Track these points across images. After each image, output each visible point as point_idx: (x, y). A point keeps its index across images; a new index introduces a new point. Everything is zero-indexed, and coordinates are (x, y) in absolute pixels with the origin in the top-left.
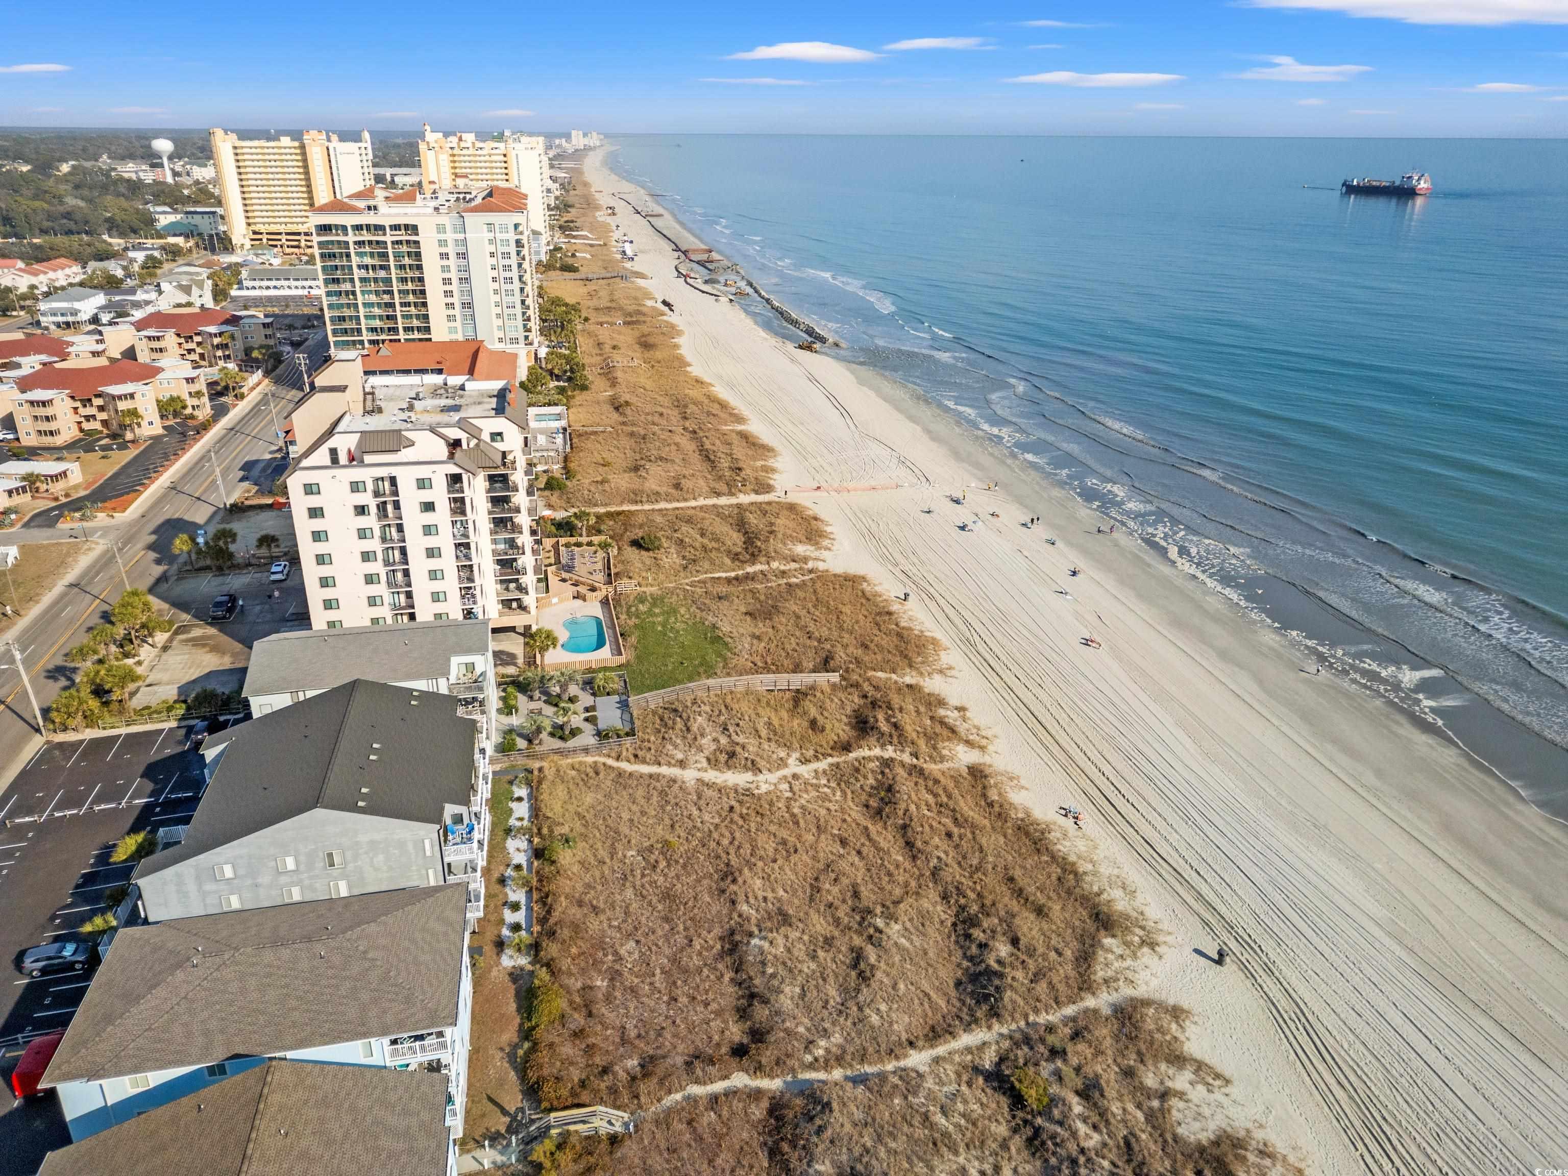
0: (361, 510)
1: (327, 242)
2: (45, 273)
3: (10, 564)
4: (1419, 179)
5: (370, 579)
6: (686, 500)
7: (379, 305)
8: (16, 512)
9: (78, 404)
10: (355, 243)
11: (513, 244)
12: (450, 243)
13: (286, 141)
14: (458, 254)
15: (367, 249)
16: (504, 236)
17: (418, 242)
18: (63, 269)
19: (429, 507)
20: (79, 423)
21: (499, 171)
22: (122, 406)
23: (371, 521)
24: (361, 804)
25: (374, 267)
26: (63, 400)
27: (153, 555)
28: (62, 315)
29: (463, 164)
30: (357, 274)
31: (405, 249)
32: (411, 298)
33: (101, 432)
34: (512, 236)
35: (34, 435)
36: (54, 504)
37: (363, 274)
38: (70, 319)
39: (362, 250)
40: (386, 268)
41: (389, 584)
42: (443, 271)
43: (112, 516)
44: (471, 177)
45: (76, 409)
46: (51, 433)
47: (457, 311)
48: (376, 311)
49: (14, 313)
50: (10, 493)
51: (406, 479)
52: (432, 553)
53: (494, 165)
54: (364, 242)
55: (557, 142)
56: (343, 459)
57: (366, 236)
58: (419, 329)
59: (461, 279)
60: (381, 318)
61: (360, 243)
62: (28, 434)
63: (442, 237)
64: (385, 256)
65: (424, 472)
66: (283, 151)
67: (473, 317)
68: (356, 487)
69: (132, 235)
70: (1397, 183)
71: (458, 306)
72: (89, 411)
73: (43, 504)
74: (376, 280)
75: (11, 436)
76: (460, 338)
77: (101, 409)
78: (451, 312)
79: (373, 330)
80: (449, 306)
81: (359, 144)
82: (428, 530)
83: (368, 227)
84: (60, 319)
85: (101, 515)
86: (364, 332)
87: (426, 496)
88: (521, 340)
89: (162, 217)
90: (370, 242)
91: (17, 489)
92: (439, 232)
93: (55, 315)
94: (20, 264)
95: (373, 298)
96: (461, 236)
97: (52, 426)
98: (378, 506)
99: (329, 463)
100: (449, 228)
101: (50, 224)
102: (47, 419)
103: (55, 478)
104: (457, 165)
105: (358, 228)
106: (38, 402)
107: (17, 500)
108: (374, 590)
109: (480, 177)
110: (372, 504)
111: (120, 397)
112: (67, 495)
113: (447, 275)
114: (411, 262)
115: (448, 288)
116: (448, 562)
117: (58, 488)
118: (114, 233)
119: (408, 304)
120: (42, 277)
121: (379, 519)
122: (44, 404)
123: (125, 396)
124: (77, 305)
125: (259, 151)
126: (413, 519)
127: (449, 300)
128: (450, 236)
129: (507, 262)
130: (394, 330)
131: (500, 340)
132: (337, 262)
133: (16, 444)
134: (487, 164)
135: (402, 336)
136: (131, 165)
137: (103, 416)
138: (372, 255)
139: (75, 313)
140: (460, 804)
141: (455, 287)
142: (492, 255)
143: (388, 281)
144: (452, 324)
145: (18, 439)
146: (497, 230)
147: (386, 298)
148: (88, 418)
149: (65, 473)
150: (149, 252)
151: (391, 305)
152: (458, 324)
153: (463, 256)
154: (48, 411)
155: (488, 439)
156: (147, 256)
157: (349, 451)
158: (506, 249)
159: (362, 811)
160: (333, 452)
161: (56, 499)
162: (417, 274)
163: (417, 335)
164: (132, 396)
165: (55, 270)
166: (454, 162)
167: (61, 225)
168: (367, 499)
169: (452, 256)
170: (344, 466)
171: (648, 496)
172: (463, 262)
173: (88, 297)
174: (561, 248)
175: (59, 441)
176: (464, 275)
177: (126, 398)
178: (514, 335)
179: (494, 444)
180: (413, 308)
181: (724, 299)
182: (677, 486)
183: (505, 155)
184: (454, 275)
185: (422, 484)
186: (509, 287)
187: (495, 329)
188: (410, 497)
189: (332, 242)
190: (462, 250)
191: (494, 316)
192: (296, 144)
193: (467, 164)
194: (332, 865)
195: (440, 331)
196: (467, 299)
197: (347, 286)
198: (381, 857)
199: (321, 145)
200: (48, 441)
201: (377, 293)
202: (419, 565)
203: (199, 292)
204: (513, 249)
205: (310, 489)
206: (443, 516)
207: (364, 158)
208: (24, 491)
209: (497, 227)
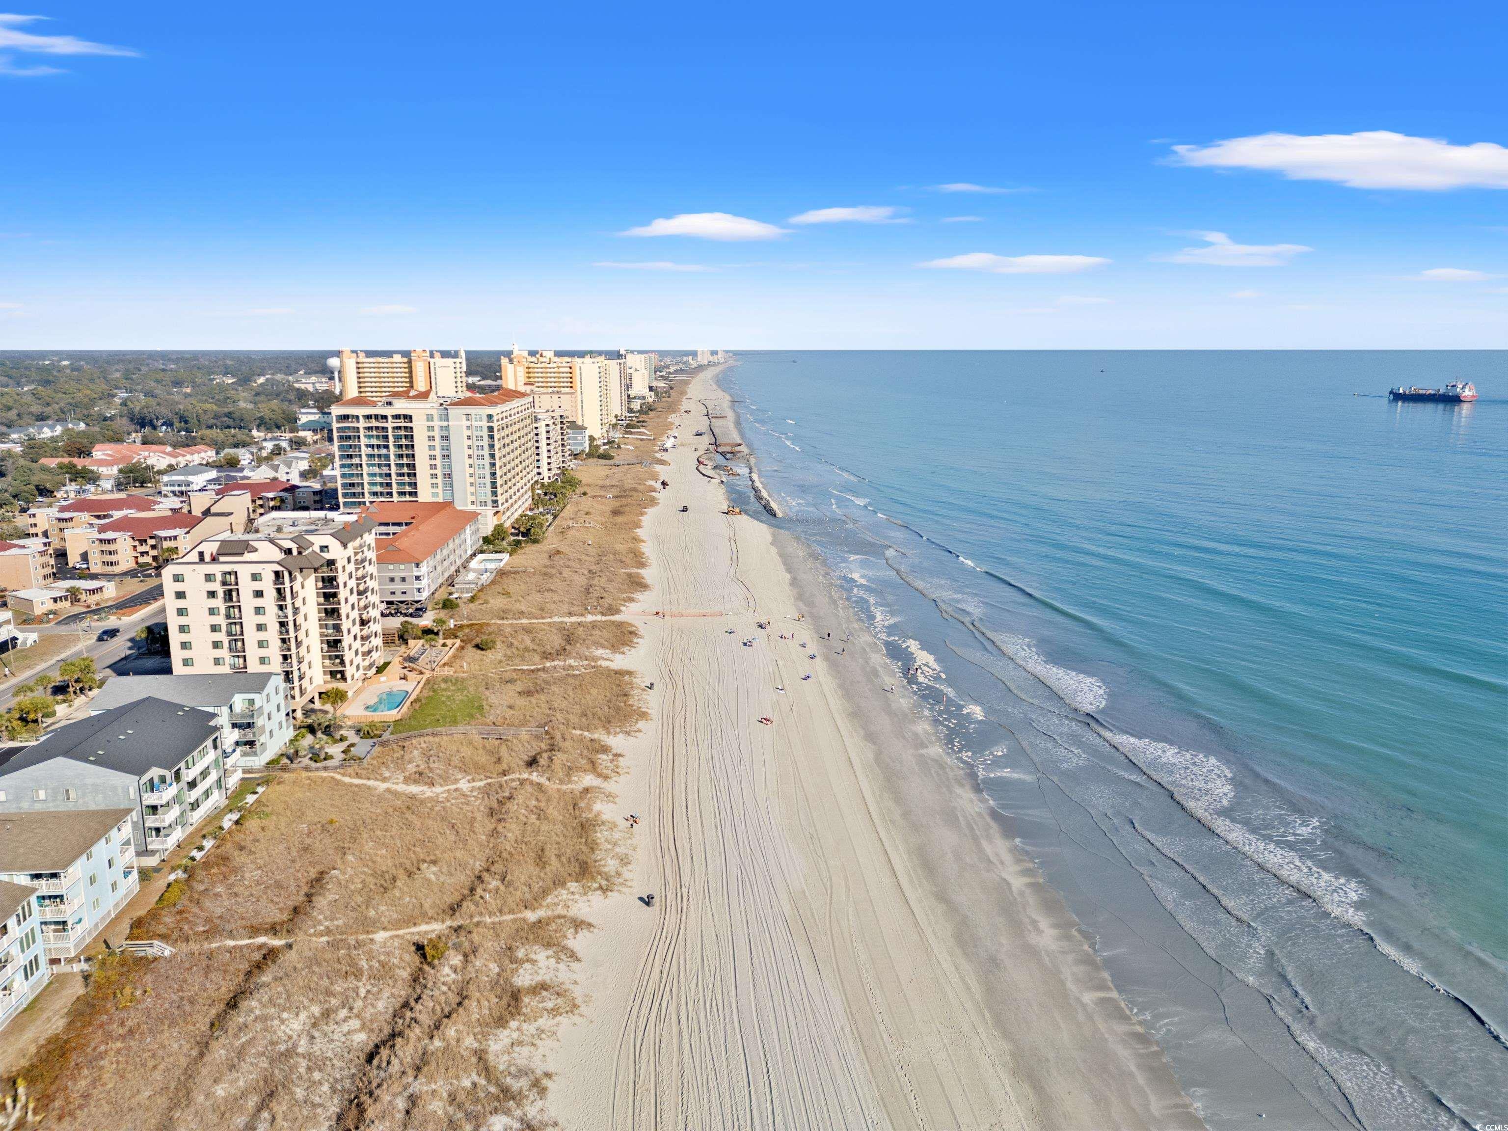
0: (212, 594)
1: (345, 427)
2: (184, 456)
3: (28, 646)
4: (1463, 388)
5: (216, 645)
6: (543, 618)
7: (381, 475)
8: (55, 613)
9: (137, 543)
10: (365, 428)
11: (485, 430)
12: (437, 429)
13: (397, 358)
14: (442, 437)
15: (375, 433)
16: (479, 423)
17: (411, 428)
18: (199, 453)
19: (259, 594)
20: (136, 557)
21: (565, 380)
22: (166, 544)
23: (219, 603)
24: (91, 758)
25: (379, 447)
26: (125, 540)
27: (129, 644)
28: (179, 485)
29: (536, 375)
30: (365, 451)
31: (403, 433)
32: (405, 470)
33: (151, 565)
34: (485, 424)
35: (100, 564)
36: (86, 610)
37: (370, 451)
38: (184, 489)
39: (370, 433)
40: (387, 447)
41: (230, 649)
42: (430, 450)
43: (120, 619)
44: (537, 384)
45: (135, 547)
46: (112, 564)
47: (439, 480)
48: (378, 479)
49: (149, 485)
50: (55, 600)
51: (245, 573)
52: (260, 628)
53: (561, 375)
54: (372, 428)
55: (685, 359)
56: (207, 558)
57: (374, 423)
58: (410, 494)
59: (443, 456)
60: (381, 484)
61: (370, 429)
62: (96, 564)
63: (430, 424)
64: (386, 437)
65: (256, 569)
66: (395, 365)
67: (451, 485)
68: (209, 578)
69: (276, 430)
70: (1442, 391)
71: (440, 476)
72: (144, 548)
73: (78, 609)
74: (379, 456)
75: (85, 566)
76: (440, 500)
77: (153, 547)
78: (434, 481)
79: (375, 494)
80: (434, 476)
81: (455, 360)
82: (258, 611)
83: (376, 417)
84: (177, 489)
85: (113, 618)
86: (367, 495)
87: (258, 586)
88: (490, 503)
89: (304, 416)
90: (377, 428)
91: (61, 598)
92: (428, 420)
93: (174, 485)
94: (169, 449)
95: (376, 470)
96: (445, 424)
97: (113, 558)
98: (225, 592)
99: (197, 560)
100: (436, 417)
101: (214, 421)
102: (110, 553)
103: (93, 591)
104: (531, 375)
105: (368, 417)
106: (105, 540)
107: (60, 605)
108: (218, 653)
109: (549, 384)
110: (220, 591)
111: (165, 539)
112: (97, 604)
113: (432, 453)
114: (407, 443)
115: (433, 462)
116: (273, 634)
117: (93, 599)
118: (262, 428)
119: (403, 475)
120: (180, 459)
121: (225, 601)
122: (109, 541)
123: (170, 538)
124: (190, 478)
125: (376, 365)
126: (248, 602)
127: (434, 472)
128: (437, 423)
129: (480, 443)
130: (390, 494)
131: (473, 503)
132: (351, 443)
133: (87, 571)
134: (556, 375)
135: (396, 498)
136: (314, 378)
137: (154, 553)
138: (378, 437)
139: (188, 484)
140: (165, 768)
141: (438, 462)
142: (469, 438)
143: (387, 457)
144: (435, 490)
145: (88, 568)
146: (473, 419)
147: (385, 470)
148: (143, 554)
149: (101, 588)
150: (277, 443)
151: (389, 475)
152: (440, 490)
153: (446, 438)
154: (112, 547)
155: (318, 550)
156: (276, 445)
157: (212, 554)
158: (479, 434)
159: (91, 762)
160: (201, 554)
161: (89, 607)
162: (410, 452)
163: (408, 498)
164: (175, 538)
165: (192, 454)
166: (529, 373)
167: (222, 422)
168: (217, 586)
169: (437, 438)
170: (207, 563)
171: (514, 614)
172: (445, 443)
173: (204, 472)
174: (613, 442)
175: (117, 570)
176: (446, 453)
177: (170, 540)
178: (483, 499)
179: (322, 554)
180: (406, 478)
181: (716, 481)
182: (542, 609)
183: (570, 368)
184: (438, 452)
185: (255, 577)
186: (481, 462)
187: (469, 494)
188: (246, 587)
189: (349, 428)
190: (445, 433)
191: (468, 484)
192: (405, 360)
193: (540, 375)
194: (68, 799)
195: (425, 494)
196: (447, 471)
197: (356, 461)
198: (100, 796)
199: (425, 360)
200: (109, 569)
201: (379, 466)
202: (251, 636)
203: (287, 470)
204: (485, 433)
205: (177, 578)
206: (269, 600)
207: (458, 370)
208: (66, 599)
209: (473, 417)
